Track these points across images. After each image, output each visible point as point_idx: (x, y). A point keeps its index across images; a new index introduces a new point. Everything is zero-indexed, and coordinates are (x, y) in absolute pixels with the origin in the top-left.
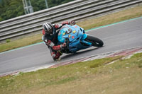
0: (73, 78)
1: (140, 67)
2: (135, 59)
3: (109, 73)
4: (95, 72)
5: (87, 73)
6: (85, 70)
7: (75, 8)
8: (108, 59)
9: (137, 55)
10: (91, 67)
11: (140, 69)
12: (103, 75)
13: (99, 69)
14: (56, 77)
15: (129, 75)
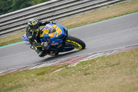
0: (20, 86)
1: (86, 74)
2: (81, 67)
3: (56, 80)
4: (42, 80)
5: (33, 81)
6: (32, 77)
7: (22, 17)
8: (54, 67)
9: (83, 63)
10: (38, 75)
11: (85, 77)
12: (49, 82)
13: (46, 76)
14: (3, 84)
15: (75, 83)
